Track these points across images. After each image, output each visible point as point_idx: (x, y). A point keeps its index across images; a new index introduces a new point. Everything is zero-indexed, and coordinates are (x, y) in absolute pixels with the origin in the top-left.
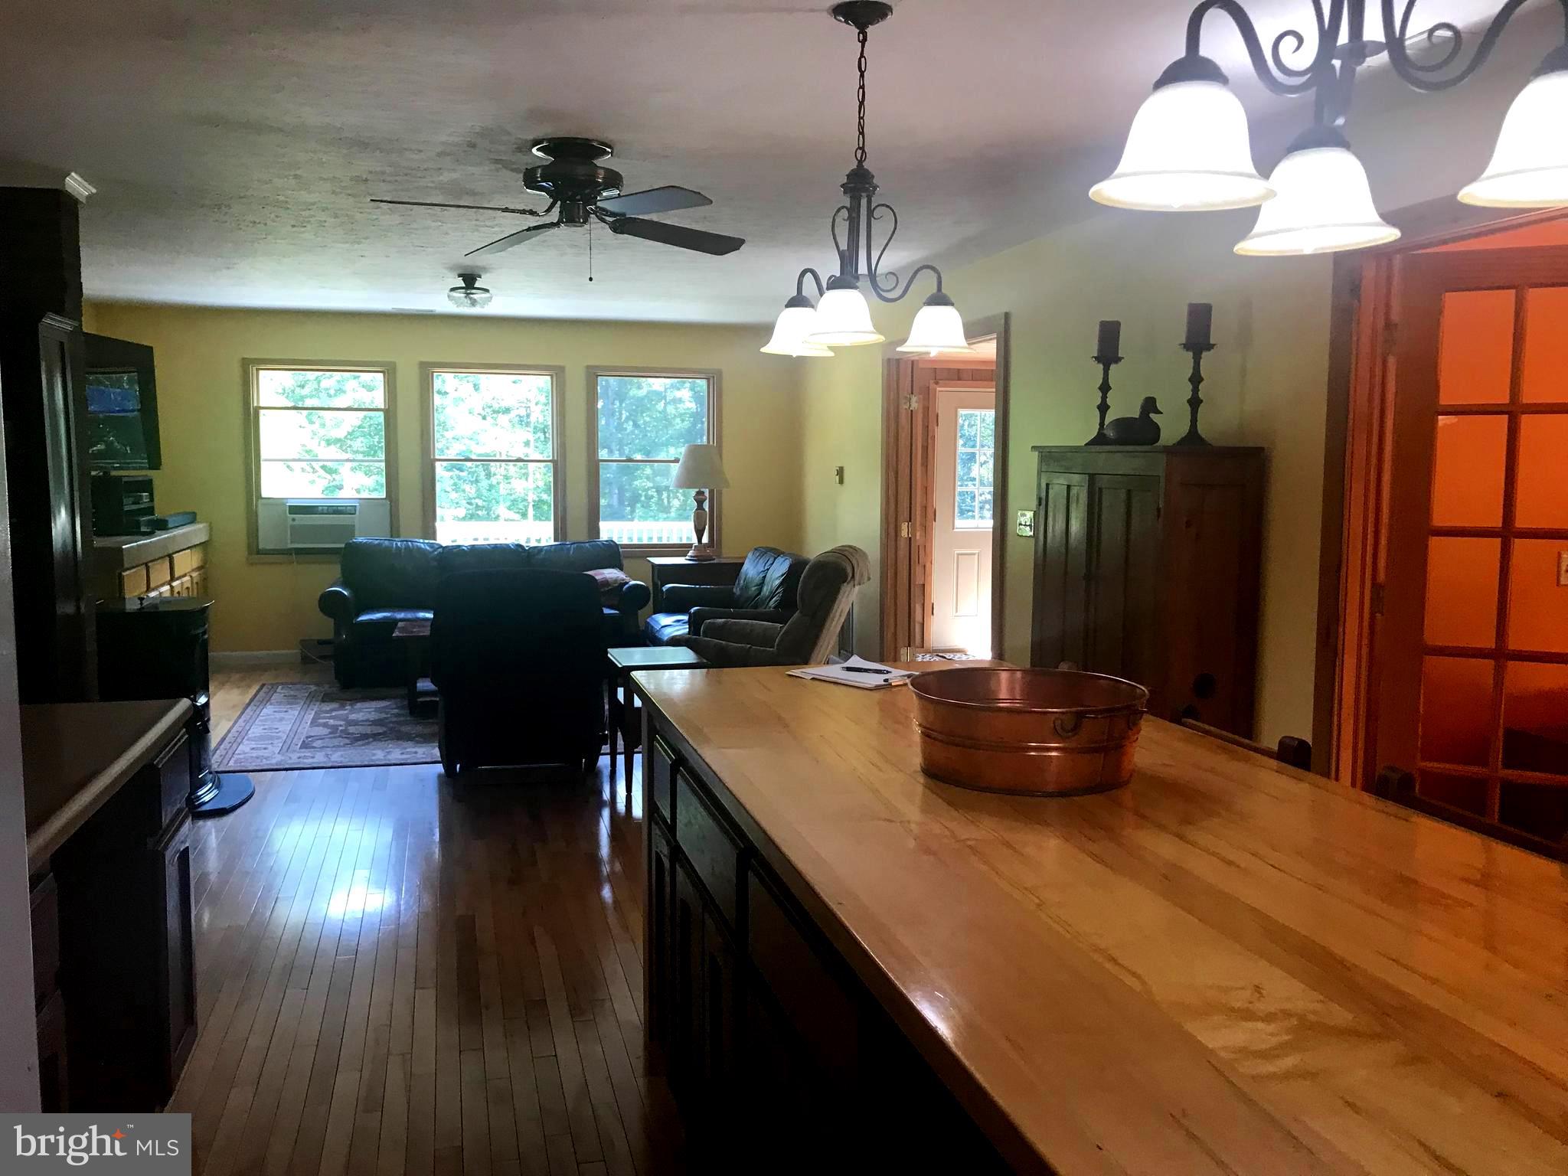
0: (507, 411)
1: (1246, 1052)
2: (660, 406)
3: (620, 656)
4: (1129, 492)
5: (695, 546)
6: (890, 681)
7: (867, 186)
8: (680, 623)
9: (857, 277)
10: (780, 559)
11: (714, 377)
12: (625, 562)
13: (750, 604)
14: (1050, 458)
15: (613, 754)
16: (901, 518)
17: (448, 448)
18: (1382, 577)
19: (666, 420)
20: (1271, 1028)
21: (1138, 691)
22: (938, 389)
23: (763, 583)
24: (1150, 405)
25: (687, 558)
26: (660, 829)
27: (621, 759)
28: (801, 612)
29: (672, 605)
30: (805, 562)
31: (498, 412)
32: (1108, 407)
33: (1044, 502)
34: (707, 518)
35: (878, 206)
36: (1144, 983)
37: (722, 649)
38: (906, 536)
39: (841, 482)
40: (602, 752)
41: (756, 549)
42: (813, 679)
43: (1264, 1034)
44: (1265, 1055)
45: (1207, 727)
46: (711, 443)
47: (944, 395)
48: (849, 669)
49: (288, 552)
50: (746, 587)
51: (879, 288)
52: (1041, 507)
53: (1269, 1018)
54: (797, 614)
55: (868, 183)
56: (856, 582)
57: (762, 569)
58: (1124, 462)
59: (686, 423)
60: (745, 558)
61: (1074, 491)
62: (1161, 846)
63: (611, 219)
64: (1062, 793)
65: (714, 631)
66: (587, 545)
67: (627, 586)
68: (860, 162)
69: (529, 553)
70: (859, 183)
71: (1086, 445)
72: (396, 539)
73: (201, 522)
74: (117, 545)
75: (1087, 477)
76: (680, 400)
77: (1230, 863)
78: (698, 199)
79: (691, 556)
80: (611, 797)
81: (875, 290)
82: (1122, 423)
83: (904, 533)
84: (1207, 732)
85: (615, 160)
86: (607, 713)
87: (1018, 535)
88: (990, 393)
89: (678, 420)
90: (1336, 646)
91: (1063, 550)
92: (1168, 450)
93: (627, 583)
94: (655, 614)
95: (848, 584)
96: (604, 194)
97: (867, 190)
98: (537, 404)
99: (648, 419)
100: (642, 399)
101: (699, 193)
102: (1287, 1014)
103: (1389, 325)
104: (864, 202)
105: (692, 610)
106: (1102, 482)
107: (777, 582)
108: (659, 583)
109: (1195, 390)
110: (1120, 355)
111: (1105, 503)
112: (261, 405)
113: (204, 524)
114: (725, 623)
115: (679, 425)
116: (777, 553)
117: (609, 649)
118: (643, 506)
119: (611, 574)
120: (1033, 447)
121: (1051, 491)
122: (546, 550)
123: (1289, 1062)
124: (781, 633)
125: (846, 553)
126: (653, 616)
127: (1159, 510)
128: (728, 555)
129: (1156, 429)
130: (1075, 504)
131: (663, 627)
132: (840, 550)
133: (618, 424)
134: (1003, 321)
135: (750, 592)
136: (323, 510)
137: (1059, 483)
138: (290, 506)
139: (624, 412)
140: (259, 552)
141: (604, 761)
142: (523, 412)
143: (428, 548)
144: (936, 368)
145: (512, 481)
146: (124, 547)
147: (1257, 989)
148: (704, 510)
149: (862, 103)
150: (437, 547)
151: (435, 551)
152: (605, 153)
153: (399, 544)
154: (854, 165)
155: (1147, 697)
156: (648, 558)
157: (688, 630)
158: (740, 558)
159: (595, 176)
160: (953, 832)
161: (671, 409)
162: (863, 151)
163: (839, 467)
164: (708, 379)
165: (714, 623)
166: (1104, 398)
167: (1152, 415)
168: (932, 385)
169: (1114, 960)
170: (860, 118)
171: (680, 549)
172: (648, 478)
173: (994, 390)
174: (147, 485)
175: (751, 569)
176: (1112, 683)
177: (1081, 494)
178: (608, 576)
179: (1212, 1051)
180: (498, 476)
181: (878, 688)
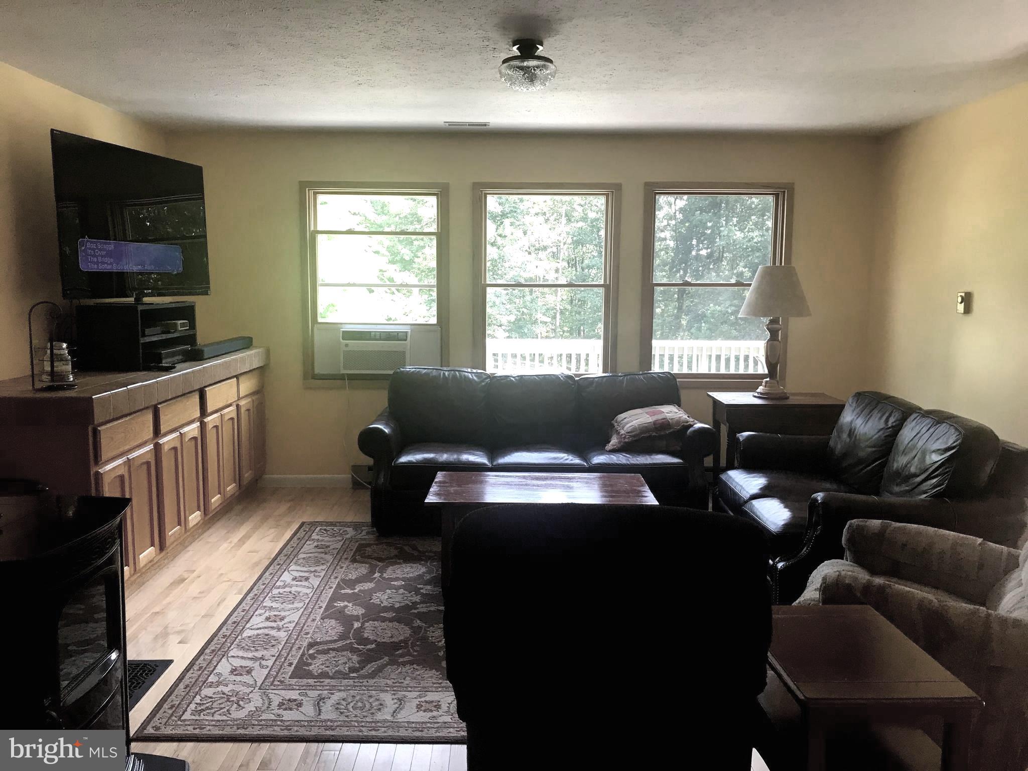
0: (545, 248)
5: (766, 378)
11: (784, 192)
17: (505, 274)
23: (890, 445)
25: (756, 395)
31: (539, 250)
34: (780, 352)
39: (969, 310)
41: (859, 394)
49: (342, 377)
66: (641, 377)
67: (691, 430)
69: (578, 384)
72: (445, 369)
73: (256, 347)
74: (86, 395)
79: (761, 393)
93: (691, 426)
94: (730, 468)
98: (565, 244)
108: (731, 430)
112: (319, 228)
113: (260, 350)
119: (670, 412)
122: (597, 382)
136: (375, 336)
138: (343, 331)
140: (315, 377)
142: (555, 250)
143: (475, 378)
145: (547, 296)
146: (93, 397)
148: (778, 340)
150: (484, 377)
151: (483, 381)
153: (447, 373)
156: (709, 393)
163: (963, 293)
164: (777, 195)
174: (188, 312)
175: (860, 422)
178: (669, 416)
180: (537, 293)
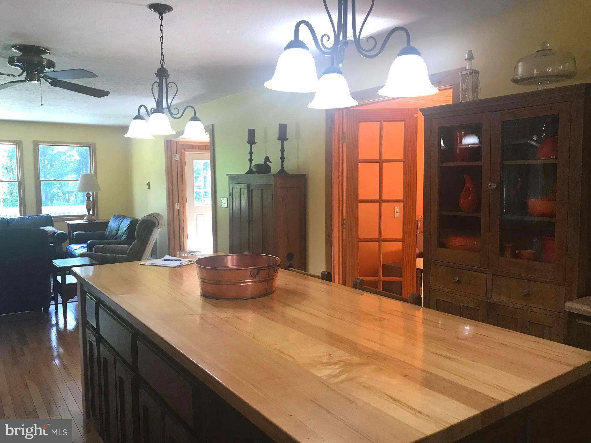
1: (330, 376)
2: (63, 157)
3: (59, 263)
4: (262, 190)
5: (87, 216)
6: (182, 264)
7: (165, 75)
8: (82, 248)
9: (163, 109)
10: (125, 220)
11: (92, 146)
12: (55, 224)
13: (114, 238)
14: (233, 178)
15: (56, 305)
16: (175, 201)
18: (344, 217)
19: (66, 163)
20: (337, 367)
21: (277, 259)
22: (185, 152)
23: (119, 229)
24: (267, 159)
25: (84, 220)
26: (90, 330)
27: (60, 307)
28: (137, 240)
29: (78, 240)
30: (137, 221)
32: (252, 160)
33: (231, 194)
34: (91, 204)
35: (170, 82)
36: (294, 359)
37: (104, 257)
38: (177, 209)
39: (149, 188)
40: (51, 304)
41: (114, 216)
42: (151, 265)
43: (335, 369)
44: (335, 376)
45: (296, 270)
46: (92, 173)
47: (188, 155)
48: (165, 260)
50: (111, 231)
51: (172, 114)
52: (231, 196)
53: (335, 364)
54: (135, 241)
55: (165, 74)
56: (160, 227)
57: (118, 224)
58: (259, 180)
59: (75, 165)
60: (110, 219)
61: (242, 190)
62: (291, 312)
63: (50, 80)
64: (253, 298)
65: (98, 250)
66: (37, 217)
67: (56, 233)
68: (162, 65)
69: (8, 221)
70: (162, 73)
71: (245, 173)
75: (247, 185)
76: (72, 156)
77: (313, 315)
78: (91, 75)
79: (85, 220)
80: (56, 323)
81: (170, 114)
82: (258, 166)
83: (176, 207)
84: (297, 272)
85: (50, 56)
86: (52, 287)
87: (221, 207)
88: (208, 154)
89: (72, 164)
90: (332, 241)
91: (239, 211)
92: (274, 175)
94: (69, 245)
95: (156, 228)
96: (47, 70)
97: (165, 76)
99: (57, 163)
100: (55, 155)
101: (92, 72)
102: (341, 361)
103: (343, 133)
104: (164, 81)
105: (89, 242)
106: (252, 187)
107: (125, 229)
108: (72, 231)
109: (283, 154)
110: (255, 141)
111: (254, 194)
114: (104, 246)
115: (72, 166)
116: (124, 217)
117: (53, 261)
118: (57, 200)
119: (48, 229)
120: (226, 174)
121: (234, 190)
122: (17, 220)
123: (344, 376)
124: (129, 249)
125: (155, 216)
126: (70, 245)
127: (273, 196)
128: (102, 218)
129: (270, 168)
130: (243, 195)
131: (74, 250)
132: (152, 215)
133: (44, 165)
134: (211, 128)
135: (113, 234)
137: (237, 187)
139: (46, 160)
141: (52, 308)
144: (184, 145)
147: (330, 355)
148: (90, 200)
149: (162, 43)
152: (47, 53)
154: (160, 66)
155: (280, 261)
156: (66, 221)
157: (87, 250)
158: (107, 219)
159: (43, 62)
160: (217, 316)
161: (68, 159)
162: (163, 61)
163: (148, 182)
164: (90, 147)
165: (99, 247)
166: (251, 157)
167: (268, 163)
168: (183, 151)
169: (283, 353)
170: (162, 49)
171: (81, 217)
172: (59, 188)
173: (209, 153)
175: (113, 224)
176: (266, 257)
177: (245, 191)
179: (320, 377)
181: (178, 266)
